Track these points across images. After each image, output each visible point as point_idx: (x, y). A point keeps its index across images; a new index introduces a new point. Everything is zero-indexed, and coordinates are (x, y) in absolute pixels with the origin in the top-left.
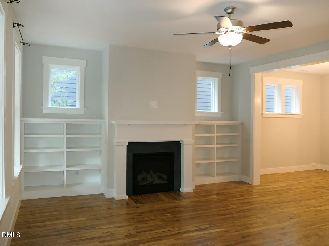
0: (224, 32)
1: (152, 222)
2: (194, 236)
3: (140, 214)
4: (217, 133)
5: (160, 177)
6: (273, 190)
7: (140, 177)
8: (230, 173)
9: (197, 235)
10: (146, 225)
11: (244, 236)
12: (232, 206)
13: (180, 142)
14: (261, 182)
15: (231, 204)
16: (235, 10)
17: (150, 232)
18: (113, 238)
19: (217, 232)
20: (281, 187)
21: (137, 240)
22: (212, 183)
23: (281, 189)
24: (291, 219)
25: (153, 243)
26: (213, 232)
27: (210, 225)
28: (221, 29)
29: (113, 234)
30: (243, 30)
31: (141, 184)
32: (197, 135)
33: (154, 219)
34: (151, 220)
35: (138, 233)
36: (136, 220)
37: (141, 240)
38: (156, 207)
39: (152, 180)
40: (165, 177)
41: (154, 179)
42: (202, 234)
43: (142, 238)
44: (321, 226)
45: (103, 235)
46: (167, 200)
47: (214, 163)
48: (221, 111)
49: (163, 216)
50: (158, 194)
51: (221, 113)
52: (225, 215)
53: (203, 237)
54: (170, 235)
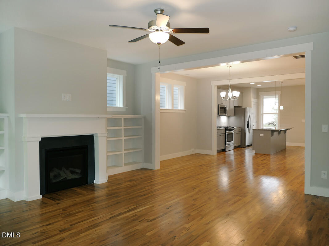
0: (154, 31)
1: (82, 213)
2: (127, 216)
3: (64, 209)
4: (124, 126)
5: (72, 172)
6: (172, 171)
7: (52, 175)
8: (134, 163)
9: (130, 215)
10: (76, 217)
11: (168, 207)
12: (147, 188)
13: (93, 135)
14: (161, 167)
15: (145, 187)
16: (164, 12)
17: (84, 222)
18: (46, 236)
19: (145, 209)
20: (177, 169)
21: (75, 232)
22: (121, 172)
23: (177, 170)
24: (194, 189)
25: (92, 230)
26: (142, 210)
27: (136, 205)
28: (153, 27)
29: (44, 232)
30: (170, 31)
31: (54, 181)
32: (108, 128)
33: (83, 211)
34: (79, 212)
35: (72, 226)
36: (63, 215)
37: (79, 230)
38: (78, 200)
39: (66, 176)
40: (79, 171)
41: (67, 175)
42: (134, 213)
43: (79, 229)
44: (215, 190)
45: (33, 236)
46: (86, 193)
47: (122, 154)
48: (126, 106)
49: (89, 206)
50: (74, 189)
51: (126, 108)
52: (145, 195)
53: (135, 215)
54: (105, 221)
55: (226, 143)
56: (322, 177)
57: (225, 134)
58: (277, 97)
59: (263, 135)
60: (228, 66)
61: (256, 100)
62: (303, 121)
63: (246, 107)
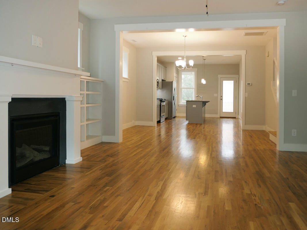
13: (65, 98)
39: (33, 157)
48: (82, 67)
55: (161, 114)
56: (293, 135)
57: (161, 105)
58: (193, 73)
59: (195, 106)
60: (183, 36)
61: (176, 75)
62: (215, 95)
63: (173, 81)
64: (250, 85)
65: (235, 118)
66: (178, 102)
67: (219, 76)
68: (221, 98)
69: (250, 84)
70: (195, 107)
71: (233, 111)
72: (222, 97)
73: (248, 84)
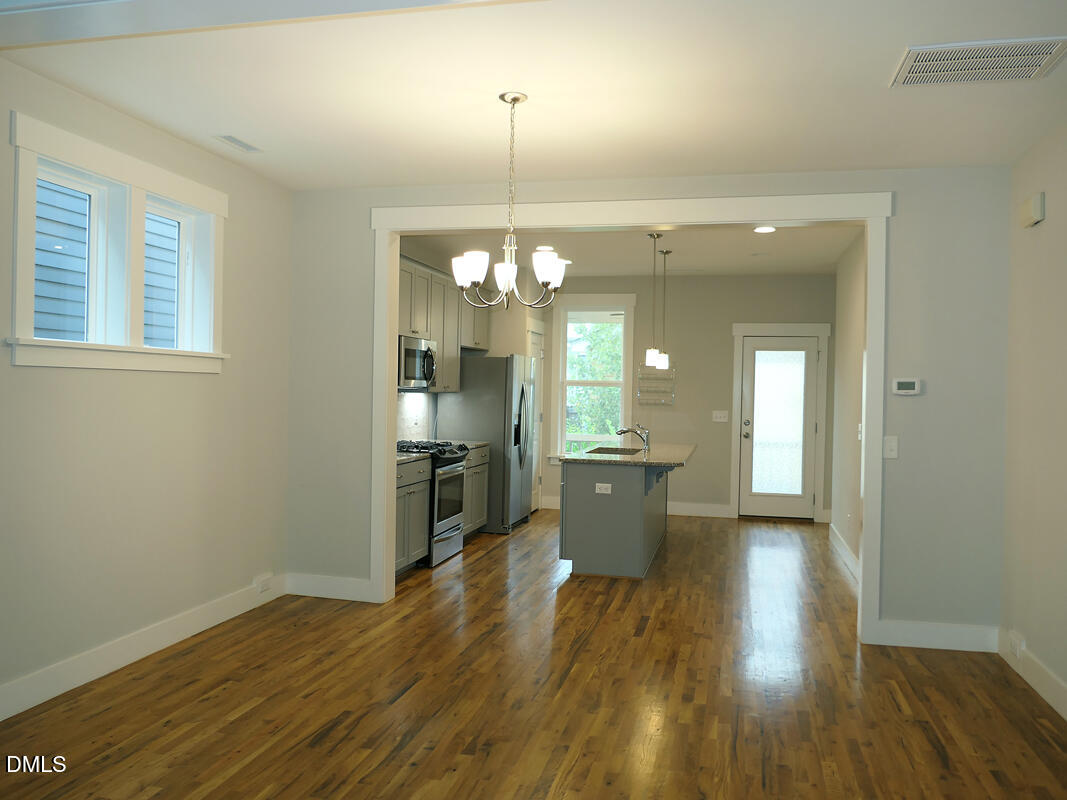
55: (436, 525)
57: (433, 481)
59: (609, 485)
60: (502, 97)
61: (541, 323)
62: (719, 416)
63: (512, 355)
64: (911, 392)
65: (808, 522)
66: (547, 442)
67: (739, 329)
68: (746, 429)
69: (910, 386)
70: (610, 492)
71: (798, 491)
72: (749, 423)
73: (901, 386)
